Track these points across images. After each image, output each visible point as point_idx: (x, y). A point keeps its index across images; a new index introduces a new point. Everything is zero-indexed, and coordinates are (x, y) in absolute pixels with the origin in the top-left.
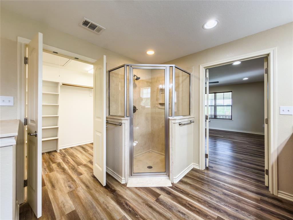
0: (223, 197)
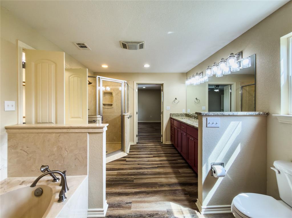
0: (151, 150)
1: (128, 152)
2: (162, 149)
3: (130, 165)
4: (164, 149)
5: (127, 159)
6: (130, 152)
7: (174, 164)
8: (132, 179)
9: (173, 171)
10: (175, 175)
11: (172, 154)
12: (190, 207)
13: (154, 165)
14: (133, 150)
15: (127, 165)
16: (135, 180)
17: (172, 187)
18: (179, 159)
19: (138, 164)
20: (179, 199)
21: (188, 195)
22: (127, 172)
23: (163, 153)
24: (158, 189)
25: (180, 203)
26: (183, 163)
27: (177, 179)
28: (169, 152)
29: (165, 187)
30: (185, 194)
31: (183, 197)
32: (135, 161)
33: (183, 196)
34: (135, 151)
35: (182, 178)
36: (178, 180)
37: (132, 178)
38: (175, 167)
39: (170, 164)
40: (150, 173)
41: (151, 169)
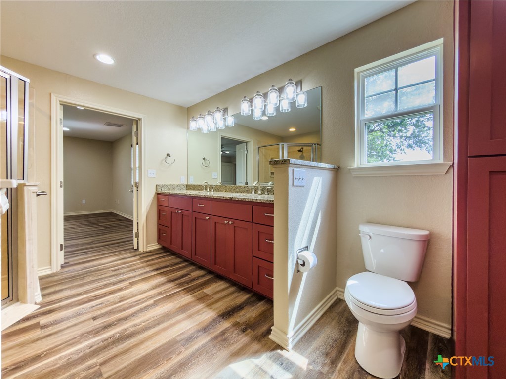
0: (114, 273)
1: (39, 299)
2: (143, 262)
3: (66, 332)
4: (148, 261)
5: (43, 320)
6: (43, 296)
7: (188, 282)
8: (91, 371)
9: (194, 296)
10: (203, 303)
11: (172, 266)
12: (266, 351)
13: (143, 303)
14: (57, 288)
15: (49, 338)
16: (104, 369)
17: (212, 330)
18: (192, 271)
19: (94, 319)
20: (239, 347)
21: (249, 330)
22: (60, 358)
23: (152, 269)
24: (186, 353)
25: (246, 356)
26: (203, 276)
27: (211, 310)
28: (163, 265)
29: (198, 339)
30: (244, 330)
31: (244, 339)
32: (79, 315)
33: (241, 338)
34: (66, 289)
35: (220, 304)
36: (214, 310)
37: (90, 367)
38: (194, 289)
39: (180, 285)
40: (144, 324)
41: (142, 314)
